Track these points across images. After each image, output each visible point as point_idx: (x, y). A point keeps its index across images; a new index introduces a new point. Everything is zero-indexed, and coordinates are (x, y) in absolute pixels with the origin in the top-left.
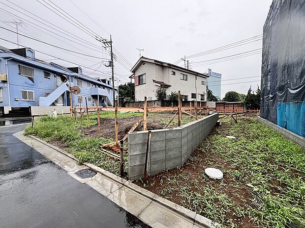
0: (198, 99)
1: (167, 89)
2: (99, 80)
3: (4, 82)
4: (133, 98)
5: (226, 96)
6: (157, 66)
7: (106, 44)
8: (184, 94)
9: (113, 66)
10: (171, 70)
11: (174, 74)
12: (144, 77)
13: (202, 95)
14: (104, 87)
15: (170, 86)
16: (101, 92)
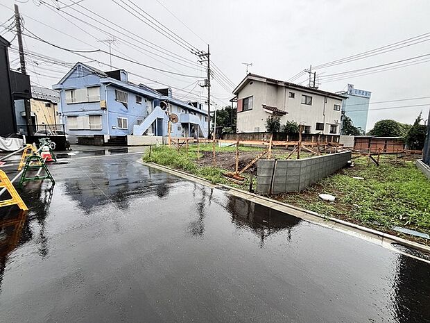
0: (327, 131)
1: (281, 118)
2: (190, 104)
3: (104, 109)
4: (234, 128)
5: (376, 127)
6: (269, 86)
7: (202, 57)
8: (305, 124)
9: (209, 86)
10: (288, 91)
11: (293, 95)
12: (250, 100)
13: (332, 126)
14: (195, 112)
15: (285, 113)
16: (193, 119)
